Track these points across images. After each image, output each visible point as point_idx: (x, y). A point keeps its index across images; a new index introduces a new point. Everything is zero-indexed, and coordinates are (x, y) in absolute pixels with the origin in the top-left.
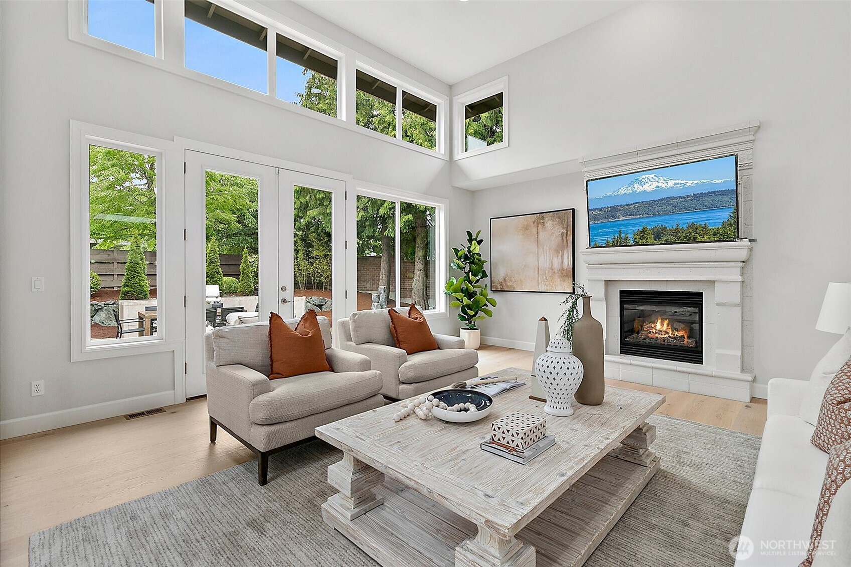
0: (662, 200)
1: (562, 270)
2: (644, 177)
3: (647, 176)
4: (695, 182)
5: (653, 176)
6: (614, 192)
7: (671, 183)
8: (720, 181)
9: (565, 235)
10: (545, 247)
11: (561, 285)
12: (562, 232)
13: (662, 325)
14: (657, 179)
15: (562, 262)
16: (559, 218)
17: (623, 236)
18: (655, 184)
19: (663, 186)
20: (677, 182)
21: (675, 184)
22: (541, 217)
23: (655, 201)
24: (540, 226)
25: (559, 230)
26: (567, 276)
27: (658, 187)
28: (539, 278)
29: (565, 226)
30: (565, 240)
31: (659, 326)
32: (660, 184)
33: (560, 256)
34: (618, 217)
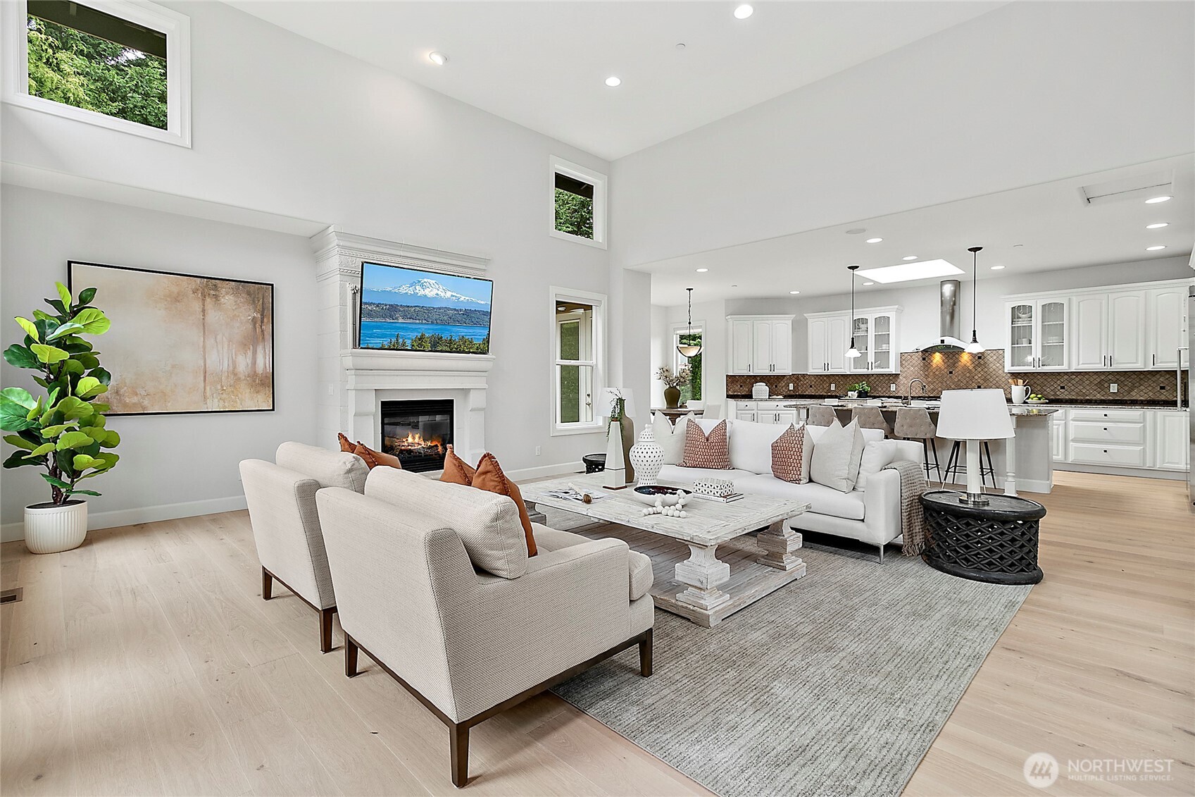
0: (440, 308)
1: (253, 375)
2: (426, 280)
3: (429, 280)
4: (467, 298)
5: (434, 282)
6: (395, 288)
7: (449, 294)
8: (482, 302)
9: (259, 322)
10: (219, 337)
11: (252, 399)
12: (254, 317)
13: (414, 438)
14: (437, 286)
15: (254, 363)
16: (249, 293)
17: (400, 340)
18: (435, 291)
19: (442, 295)
20: (453, 294)
21: (452, 296)
22: (211, 285)
23: (434, 308)
24: (208, 300)
25: (247, 313)
26: (263, 384)
27: (437, 294)
28: (208, 388)
29: (259, 307)
30: (258, 330)
31: (410, 440)
32: (439, 293)
33: (250, 353)
34: (397, 319)
